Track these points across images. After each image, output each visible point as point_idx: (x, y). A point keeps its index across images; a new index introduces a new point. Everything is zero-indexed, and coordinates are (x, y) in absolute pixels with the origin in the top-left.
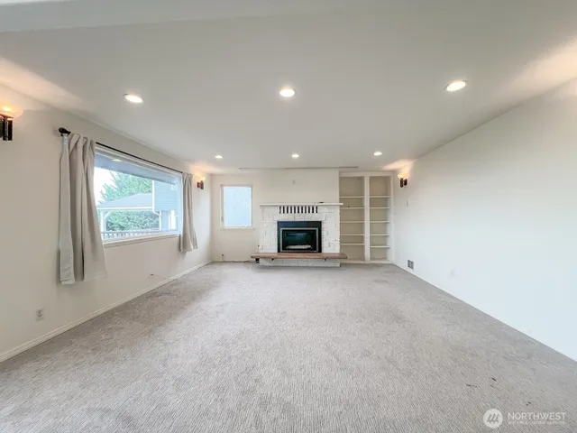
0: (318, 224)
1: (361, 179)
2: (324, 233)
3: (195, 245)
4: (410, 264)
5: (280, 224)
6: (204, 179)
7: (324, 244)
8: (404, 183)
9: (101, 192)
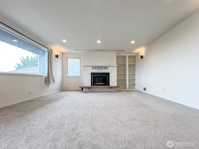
0: (108, 74)
1: (125, 57)
2: (110, 77)
3: (54, 81)
4: (145, 89)
5: (92, 74)
6: (58, 54)
7: (111, 82)
8: (142, 57)
9: (16, 67)
